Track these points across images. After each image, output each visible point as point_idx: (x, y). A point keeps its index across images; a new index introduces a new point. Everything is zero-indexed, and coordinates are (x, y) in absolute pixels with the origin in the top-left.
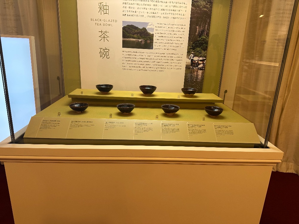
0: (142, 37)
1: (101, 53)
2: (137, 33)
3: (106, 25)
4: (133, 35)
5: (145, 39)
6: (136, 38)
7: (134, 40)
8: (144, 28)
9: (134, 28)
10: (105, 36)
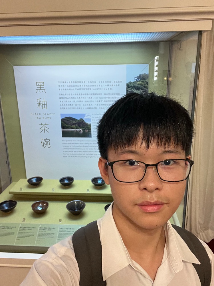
0: (80, 127)
1: (43, 143)
2: (75, 124)
3: (46, 118)
4: (71, 126)
5: (83, 129)
6: (74, 128)
7: (73, 130)
8: (81, 119)
9: (71, 119)
10: (45, 128)
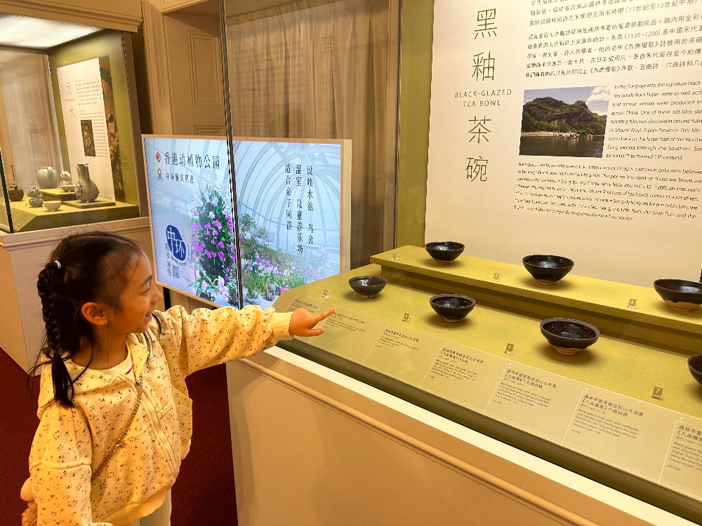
0: (573, 127)
1: (470, 169)
2: (560, 118)
3: (487, 103)
4: (547, 124)
5: (581, 131)
6: (556, 130)
7: (551, 134)
8: (578, 102)
9: (551, 105)
10: (483, 130)
